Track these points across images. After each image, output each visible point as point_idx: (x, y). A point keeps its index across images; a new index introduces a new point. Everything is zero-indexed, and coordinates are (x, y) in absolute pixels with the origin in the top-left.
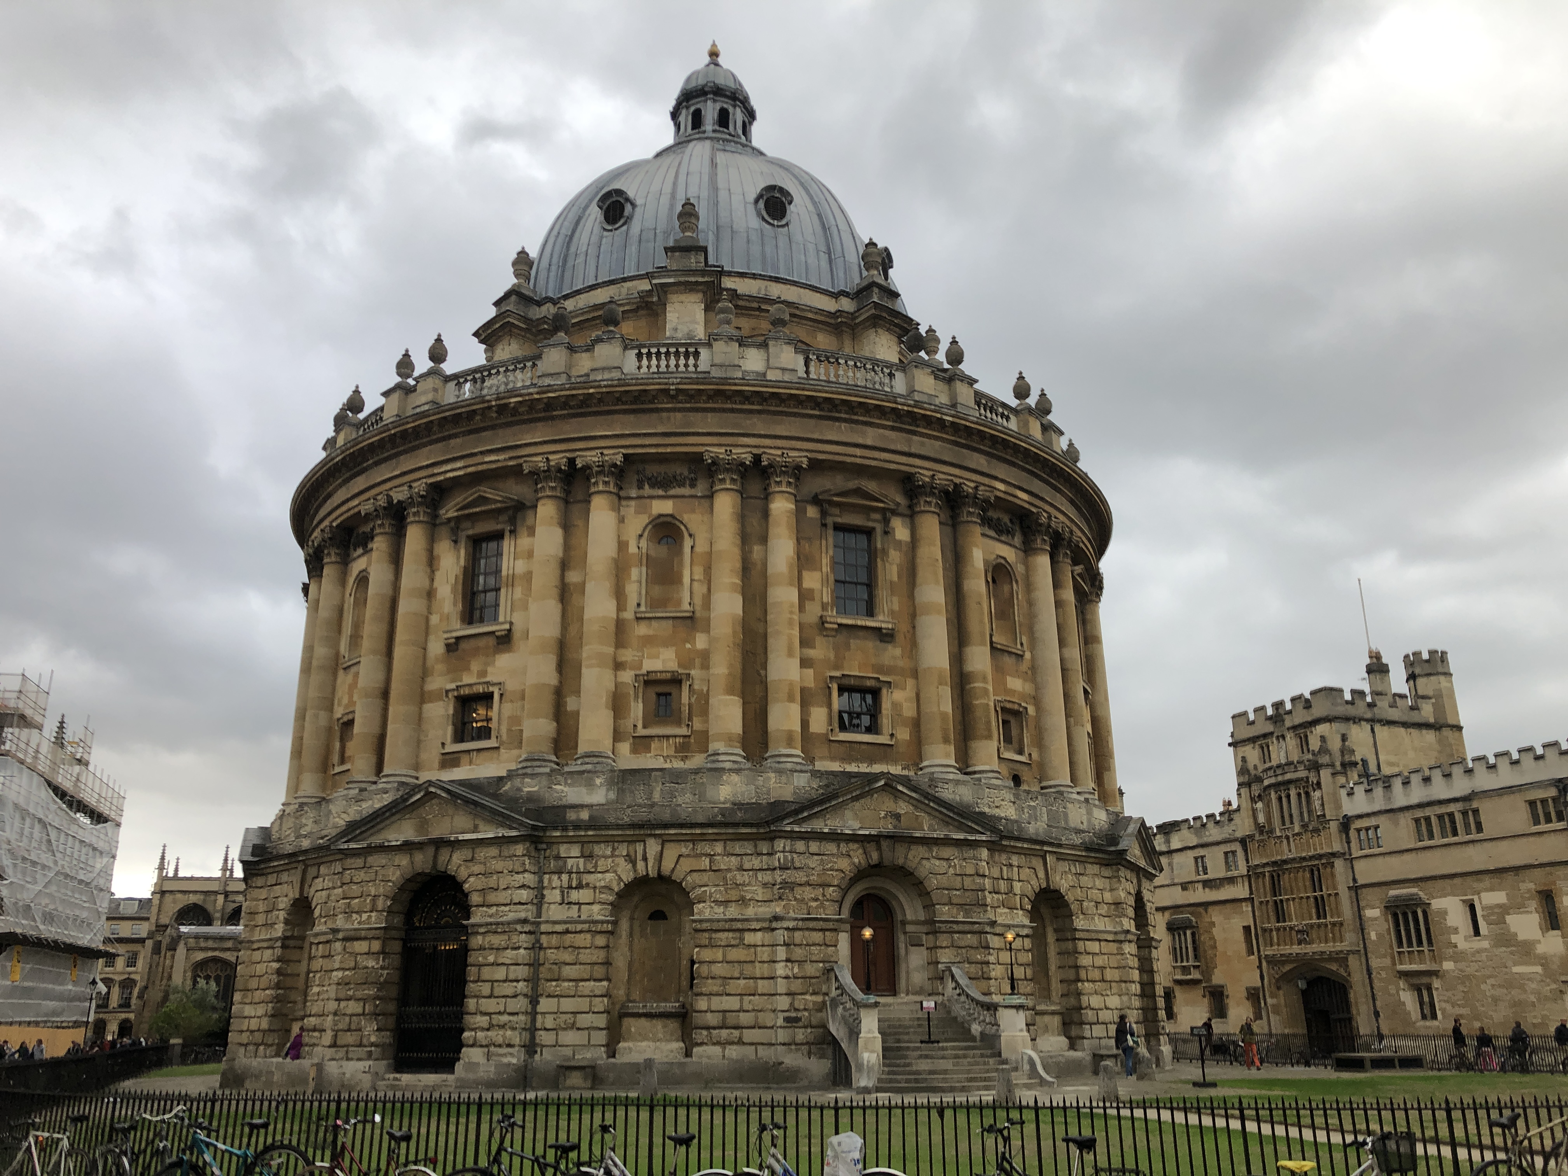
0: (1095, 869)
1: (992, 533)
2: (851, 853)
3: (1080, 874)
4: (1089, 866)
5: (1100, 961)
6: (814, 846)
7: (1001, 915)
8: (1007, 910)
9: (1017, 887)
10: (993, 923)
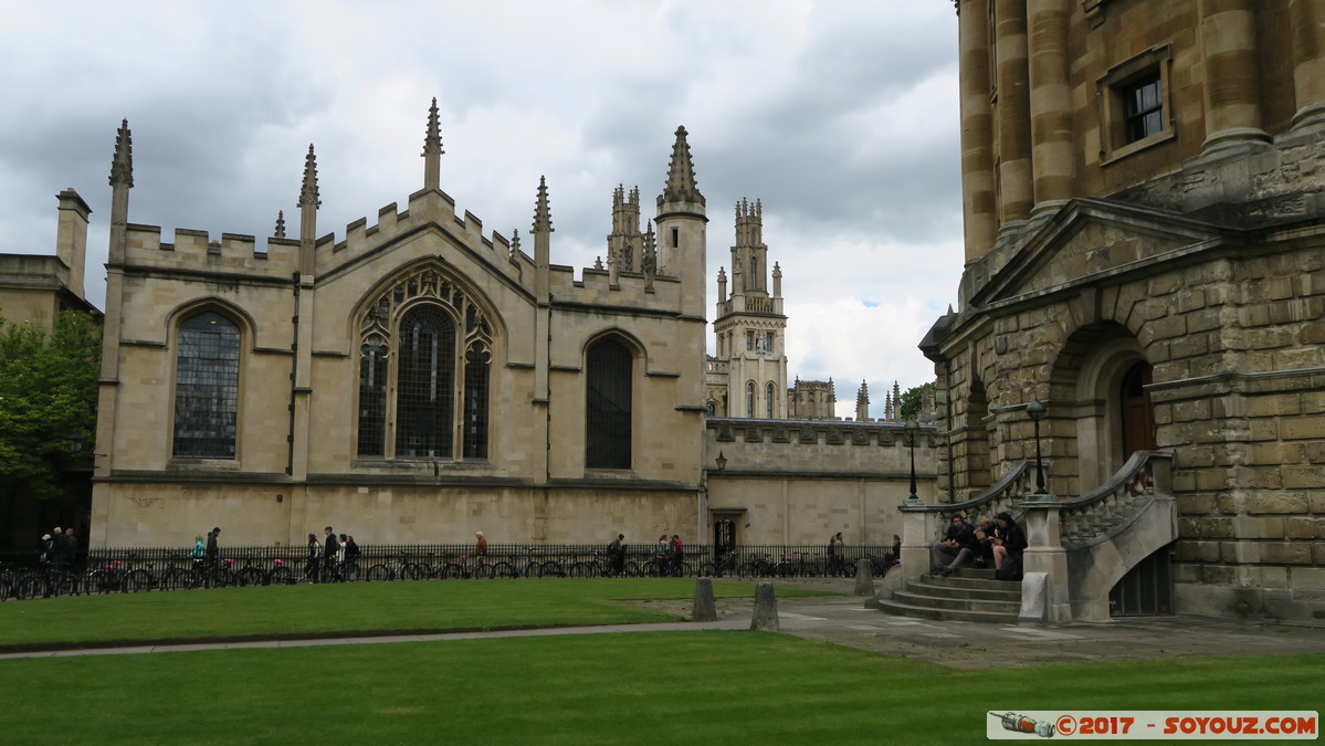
2: (1059, 318)
6: (1025, 320)
7: (1291, 358)
8: (1313, 347)
10: (1228, 378)
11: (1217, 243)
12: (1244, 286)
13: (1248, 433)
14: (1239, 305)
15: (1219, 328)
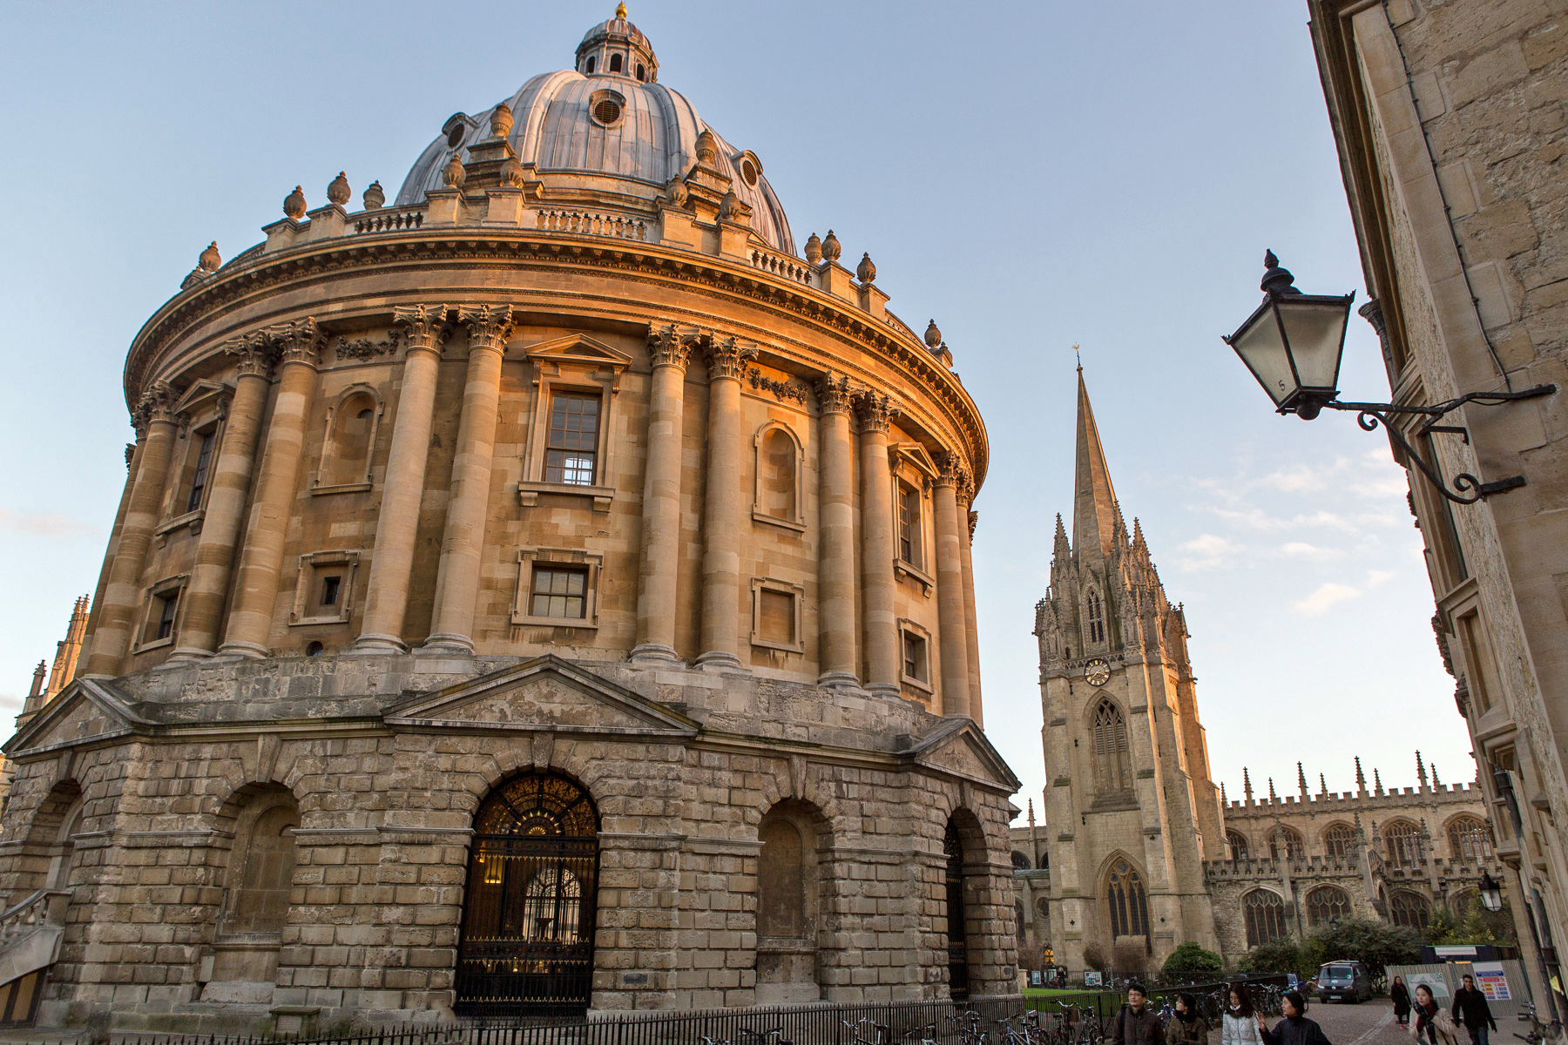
0: (370, 745)
1: (355, 361)
2: (51, 772)
3: (331, 756)
4: (355, 742)
5: (336, 876)
6: (34, 770)
7: (161, 823)
8: (176, 816)
9: (201, 786)
10: (111, 834)
11: (130, 731)
12: (150, 765)
13: (120, 878)
14: (141, 779)
15: (121, 795)
